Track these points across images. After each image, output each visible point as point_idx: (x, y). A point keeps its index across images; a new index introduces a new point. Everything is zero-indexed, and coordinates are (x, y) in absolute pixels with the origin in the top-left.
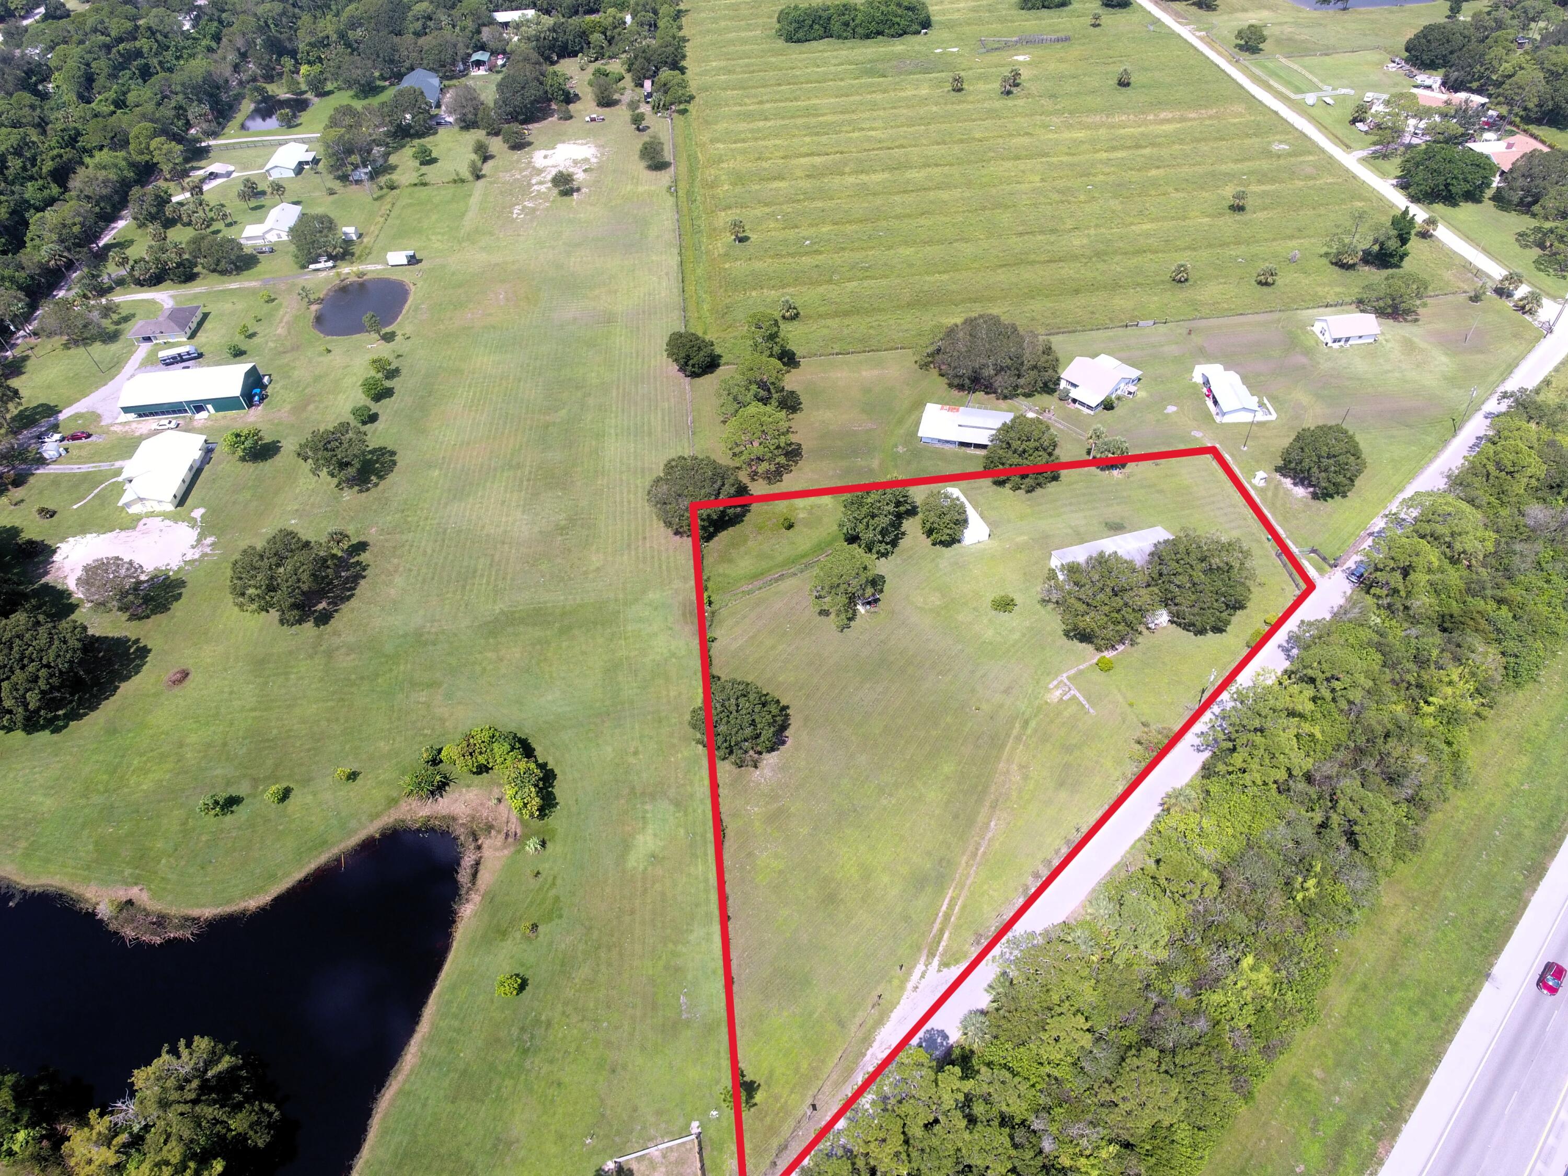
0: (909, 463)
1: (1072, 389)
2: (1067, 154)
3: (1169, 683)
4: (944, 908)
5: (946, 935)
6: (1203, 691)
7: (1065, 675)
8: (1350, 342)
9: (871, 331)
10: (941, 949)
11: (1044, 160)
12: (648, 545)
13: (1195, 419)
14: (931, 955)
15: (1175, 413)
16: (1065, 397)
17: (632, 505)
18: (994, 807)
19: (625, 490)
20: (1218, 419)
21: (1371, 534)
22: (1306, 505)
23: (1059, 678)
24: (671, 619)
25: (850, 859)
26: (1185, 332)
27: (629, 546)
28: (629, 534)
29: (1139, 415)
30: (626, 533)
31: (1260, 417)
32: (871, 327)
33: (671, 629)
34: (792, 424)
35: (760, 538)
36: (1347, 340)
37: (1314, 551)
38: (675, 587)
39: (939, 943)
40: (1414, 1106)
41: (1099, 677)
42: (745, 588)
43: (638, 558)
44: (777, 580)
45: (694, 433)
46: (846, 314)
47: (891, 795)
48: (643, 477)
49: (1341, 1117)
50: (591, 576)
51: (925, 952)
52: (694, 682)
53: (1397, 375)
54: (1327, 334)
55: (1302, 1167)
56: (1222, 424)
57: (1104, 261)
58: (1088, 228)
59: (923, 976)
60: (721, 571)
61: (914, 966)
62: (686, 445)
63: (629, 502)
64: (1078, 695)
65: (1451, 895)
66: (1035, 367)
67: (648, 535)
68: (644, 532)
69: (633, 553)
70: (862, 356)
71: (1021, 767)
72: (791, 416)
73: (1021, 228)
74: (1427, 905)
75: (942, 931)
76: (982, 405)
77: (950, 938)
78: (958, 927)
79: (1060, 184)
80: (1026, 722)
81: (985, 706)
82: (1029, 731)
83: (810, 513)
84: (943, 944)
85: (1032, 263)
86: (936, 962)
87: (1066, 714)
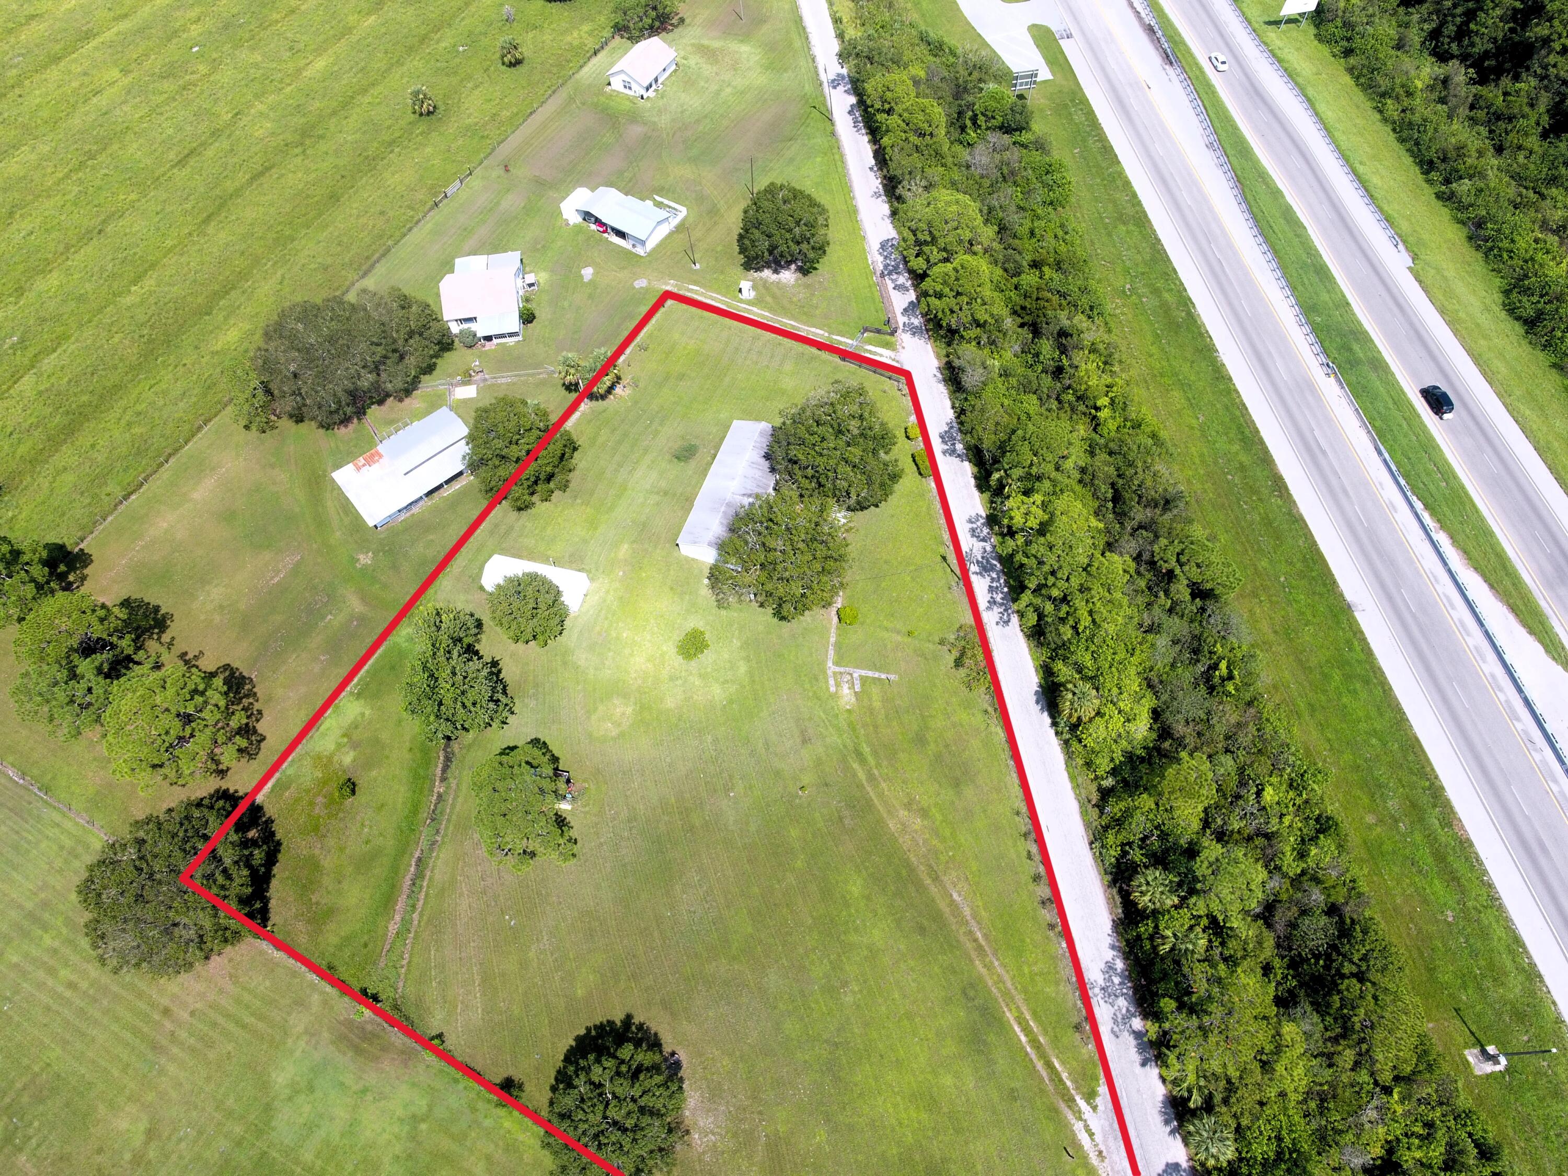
0: (395, 567)
1: (473, 326)
2: (117, 19)
3: (913, 579)
4: (1023, 1039)
5: (1057, 1064)
6: (944, 558)
7: (830, 664)
8: (660, 81)
9: (136, 430)
10: (1069, 1083)
11: (94, 43)
12: (185, 1016)
13: (624, 268)
14: (1070, 1101)
15: (596, 273)
16: (471, 341)
17: (84, 985)
18: (936, 879)
19: (41, 974)
20: (640, 251)
21: (882, 275)
22: (807, 286)
23: (830, 673)
24: (348, 1079)
25: (895, 1106)
26: (499, 171)
27: (156, 1047)
28: (135, 1031)
29: (566, 304)
30: (128, 1036)
31: (675, 222)
32: (129, 424)
33: (365, 1091)
34: (179, 648)
35: (331, 842)
36: (656, 80)
37: (866, 330)
38: (300, 1028)
39: (1061, 1080)
40: (1433, 769)
41: (856, 635)
42: (393, 928)
43: (192, 1050)
44: (419, 874)
45: (47, 790)
46: (69, 431)
47: (845, 984)
48: (45, 928)
49: (1418, 837)
50: (152, 1154)
51: (1063, 1106)
52: (488, 1123)
53: (729, 90)
54: (634, 86)
55: (1449, 913)
56: (649, 254)
57: (322, 137)
58: (250, 105)
59: (1091, 1135)
60: (334, 940)
61: (1074, 1134)
62: (57, 817)
63: (71, 985)
64: (863, 673)
65: (1264, 563)
66: (411, 334)
67: (165, 1001)
68: (153, 1005)
69: (175, 1050)
70: (165, 473)
71: (908, 806)
72: (166, 638)
73: (172, 155)
74: (1265, 588)
75: (1049, 1065)
76: (396, 424)
77: (1063, 1063)
78: (1055, 1040)
79: (155, 63)
80: (859, 754)
81: (806, 779)
82: (871, 761)
83: (355, 745)
84: (1064, 1075)
85: (238, 193)
86: (1082, 1103)
87: (877, 704)
